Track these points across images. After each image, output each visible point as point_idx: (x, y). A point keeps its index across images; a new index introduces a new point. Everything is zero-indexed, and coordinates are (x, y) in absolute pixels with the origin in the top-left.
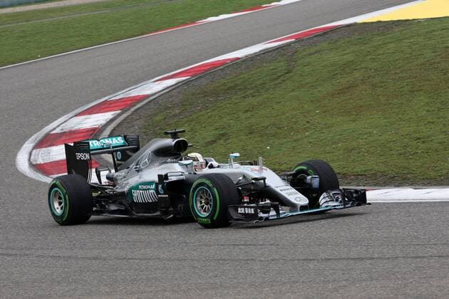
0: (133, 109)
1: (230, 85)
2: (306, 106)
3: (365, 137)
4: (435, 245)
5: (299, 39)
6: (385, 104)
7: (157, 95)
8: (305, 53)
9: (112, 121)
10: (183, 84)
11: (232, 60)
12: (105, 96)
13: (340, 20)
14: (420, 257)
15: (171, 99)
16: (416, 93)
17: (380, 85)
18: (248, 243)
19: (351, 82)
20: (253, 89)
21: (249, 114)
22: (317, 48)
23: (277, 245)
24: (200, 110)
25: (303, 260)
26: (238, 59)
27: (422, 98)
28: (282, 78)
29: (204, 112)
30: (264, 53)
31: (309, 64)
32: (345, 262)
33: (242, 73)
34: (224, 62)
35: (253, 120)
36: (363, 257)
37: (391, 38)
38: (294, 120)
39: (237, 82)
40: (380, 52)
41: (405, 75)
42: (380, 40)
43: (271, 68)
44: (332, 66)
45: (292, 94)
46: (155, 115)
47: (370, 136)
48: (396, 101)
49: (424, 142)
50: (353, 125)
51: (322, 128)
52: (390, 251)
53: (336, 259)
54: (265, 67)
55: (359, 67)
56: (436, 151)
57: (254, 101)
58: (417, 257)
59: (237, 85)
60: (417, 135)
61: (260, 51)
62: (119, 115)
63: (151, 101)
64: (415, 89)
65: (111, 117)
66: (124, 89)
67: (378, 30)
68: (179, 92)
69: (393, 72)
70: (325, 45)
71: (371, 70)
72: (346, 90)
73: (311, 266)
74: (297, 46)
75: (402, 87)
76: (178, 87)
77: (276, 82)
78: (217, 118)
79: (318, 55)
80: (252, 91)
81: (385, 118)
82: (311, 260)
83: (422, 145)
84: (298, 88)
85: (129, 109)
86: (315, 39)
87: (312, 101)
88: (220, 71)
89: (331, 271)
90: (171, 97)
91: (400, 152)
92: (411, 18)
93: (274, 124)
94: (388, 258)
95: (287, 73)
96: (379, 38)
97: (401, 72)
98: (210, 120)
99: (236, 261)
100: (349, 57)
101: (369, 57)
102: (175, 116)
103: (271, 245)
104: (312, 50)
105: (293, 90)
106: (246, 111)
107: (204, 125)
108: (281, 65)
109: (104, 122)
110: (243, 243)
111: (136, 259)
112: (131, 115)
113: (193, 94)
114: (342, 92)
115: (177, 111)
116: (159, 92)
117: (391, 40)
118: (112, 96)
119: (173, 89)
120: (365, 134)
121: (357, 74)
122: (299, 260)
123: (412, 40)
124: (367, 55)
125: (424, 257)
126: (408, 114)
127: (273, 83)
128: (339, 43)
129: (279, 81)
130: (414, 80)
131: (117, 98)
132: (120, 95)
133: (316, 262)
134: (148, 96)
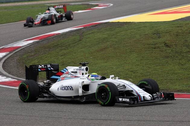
0: (14, 52)
1: (55, 44)
2: (86, 55)
3: (110, 69)
4: (137, 116)
5: (85, 27)
6: (119, 56)
7: (25, 47)
8: (87, 33)
9: (5, 56)
10: (36, 43)
11: (57, 34)
12: (3, 46)
13: (103, 20)
14: (130, 120)
15: (30, 49)
16: (132, 52)
17: (118, 48)
18: (59, 111)
19: (105, 46)
20: (65, 46)
21: (63, 57)
22: (93, 31)
23: (72, 112)
24: (42, 54)
25: (82, 119)
26: (59, 34)
27: (134, 54)
28: (77, 43)
29: (44, 55)
30: (70, 32)
31: (89, 38)
32: (99, 121)
33: (61, 40)
34: (54, 35)
35: (64, 60)
36: (106, 119)
37: (123, 29)
38: (81, 60)
39: (58, 43)
40: (118, 35)
41: (128, 45)
42: (118, 30)
43: (73, 38)
44: (98, 39)
45: (81, 50)
46: (23, 55)
47: (112, 69)
48: (124, 55)
49: (134, 73)
50: (106, 64)
51: (93, 65)
52: (118, 117)
53: (96, 119)
54: (71, 38)
55: (109, 40)
56: (139, 77)
57: (65, 52)
58: (129, 120)
59: (58, 45)
60: (132, 70)
61: (69, 31)
62: (8, 54)
63: (22, 49)
64: (132, 51)
65: (5, 55)
66: (11, 43)
67: (118, 25)
68: (34, 46)
69: (123, 43)
70: (96, 30)
71: (114, 41)
72: (103, 49)
73: (85, 122)
74: (84, 30)
75: (127, 50)
76: (34, 44)
77: (75, 44)
78: (49, 58)
79: (93, 34)
80: (64, 48)
81: (119, 62)
82: (85, 119)
83: (133, 74)
84: (84, 47)
85: (12, 52)
86: (92, 27)
87: (89, 53)
88: (51, 38)
89: (93, 124)
90: (31, 48)
91: (124, 76)
92: (132, 22)
93: (73, 62)
94: (117, 120)
95: (79, 41)
96: (118, 29)
97: (127, 43)
98: (46, 59)
99: (54, 118)
100: (105, 36)
101: (114, 36)
102: (32, 56)
103: (69, 112)
104: (90, 32)
105: (82, 48)
106: (62, 56)
107: (44, 60)
108: (78, 37)
109: (1, 57)
110: (57, 110)
111: (12, 115)
112: (13, 54)
113: (40, 47)
114: (102, 50)
115: (33, 54)
116: (26, 45)
117: (123, 30)
118: (6, 46)
119: (32, 45)
120: (110, 68)
121: (108, 43)
122: (80, 119)
123: (132, 31)
124: (113, 36)
125: (132, 120)
126: (128, 61)
127: (74, 45)
128: (101, 30)
129: (76, 44)
130: (131, 47)
131: (8, 47)
132: (9, 46)
133: (87, 120)
134: (21, 47)
